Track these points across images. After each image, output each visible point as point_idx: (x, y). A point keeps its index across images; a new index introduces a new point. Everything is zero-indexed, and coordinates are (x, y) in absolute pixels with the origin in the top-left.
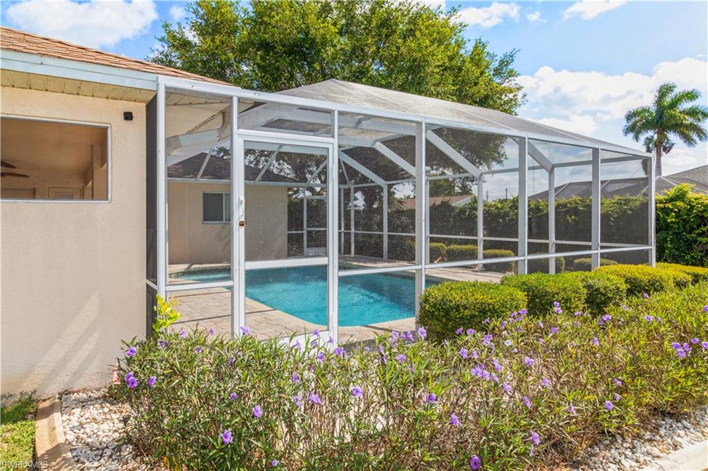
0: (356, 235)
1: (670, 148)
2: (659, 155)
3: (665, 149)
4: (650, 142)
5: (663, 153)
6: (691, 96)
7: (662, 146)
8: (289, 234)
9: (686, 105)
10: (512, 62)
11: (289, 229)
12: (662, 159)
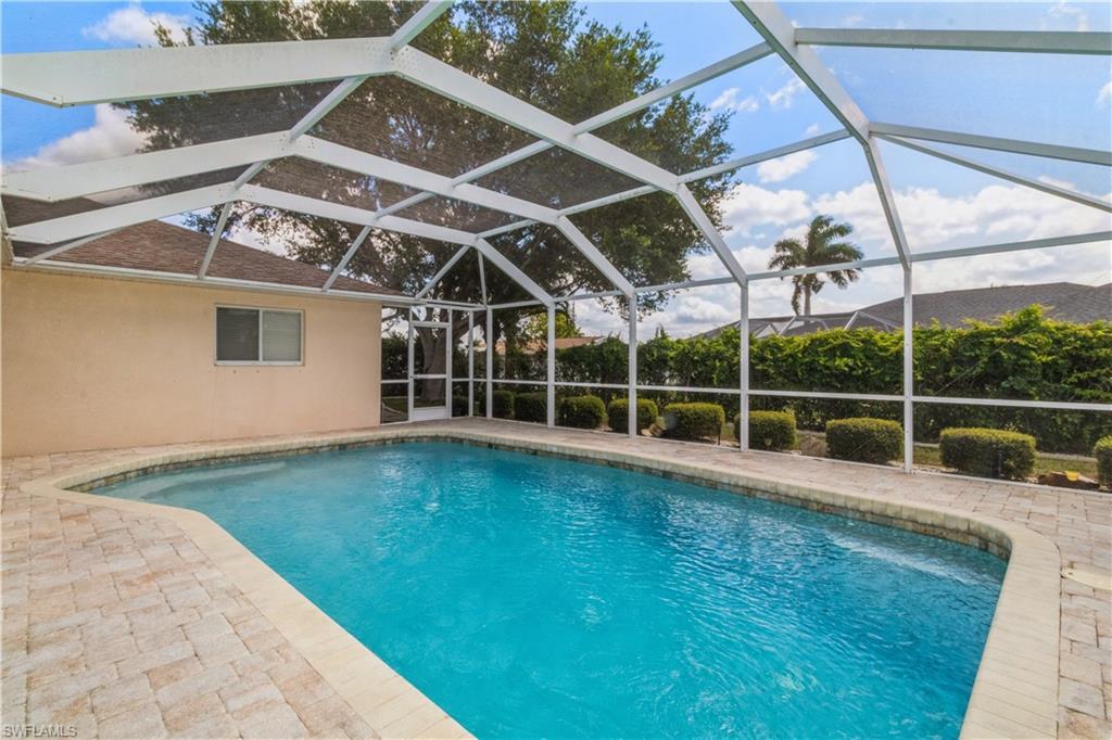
0: (495, 386)
1: (820, 287)
2: (808, 294)
3: (814, 288)
4: (799, 280)
5: (812, 292)
6: (843, 230)
7: (810, 285)
8: (383, 385)
9: (836, 240)
10: (725, 128)
11: (383, 378)
12: (811, 298)
